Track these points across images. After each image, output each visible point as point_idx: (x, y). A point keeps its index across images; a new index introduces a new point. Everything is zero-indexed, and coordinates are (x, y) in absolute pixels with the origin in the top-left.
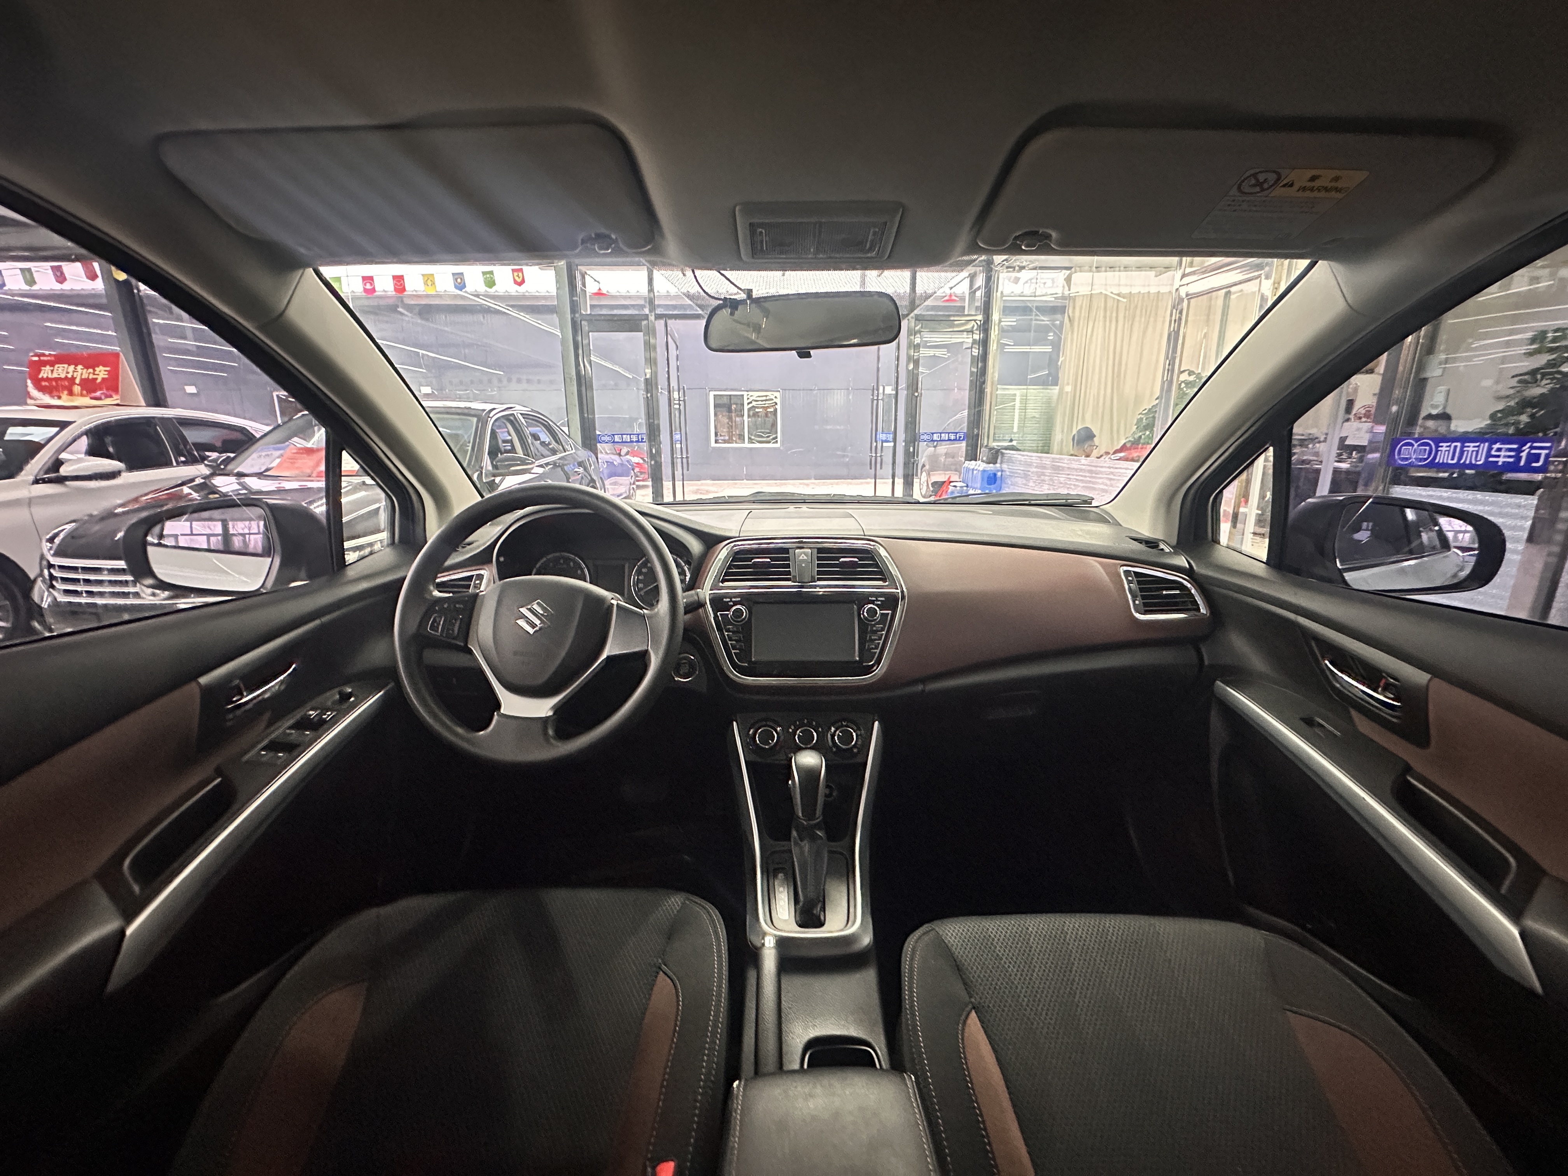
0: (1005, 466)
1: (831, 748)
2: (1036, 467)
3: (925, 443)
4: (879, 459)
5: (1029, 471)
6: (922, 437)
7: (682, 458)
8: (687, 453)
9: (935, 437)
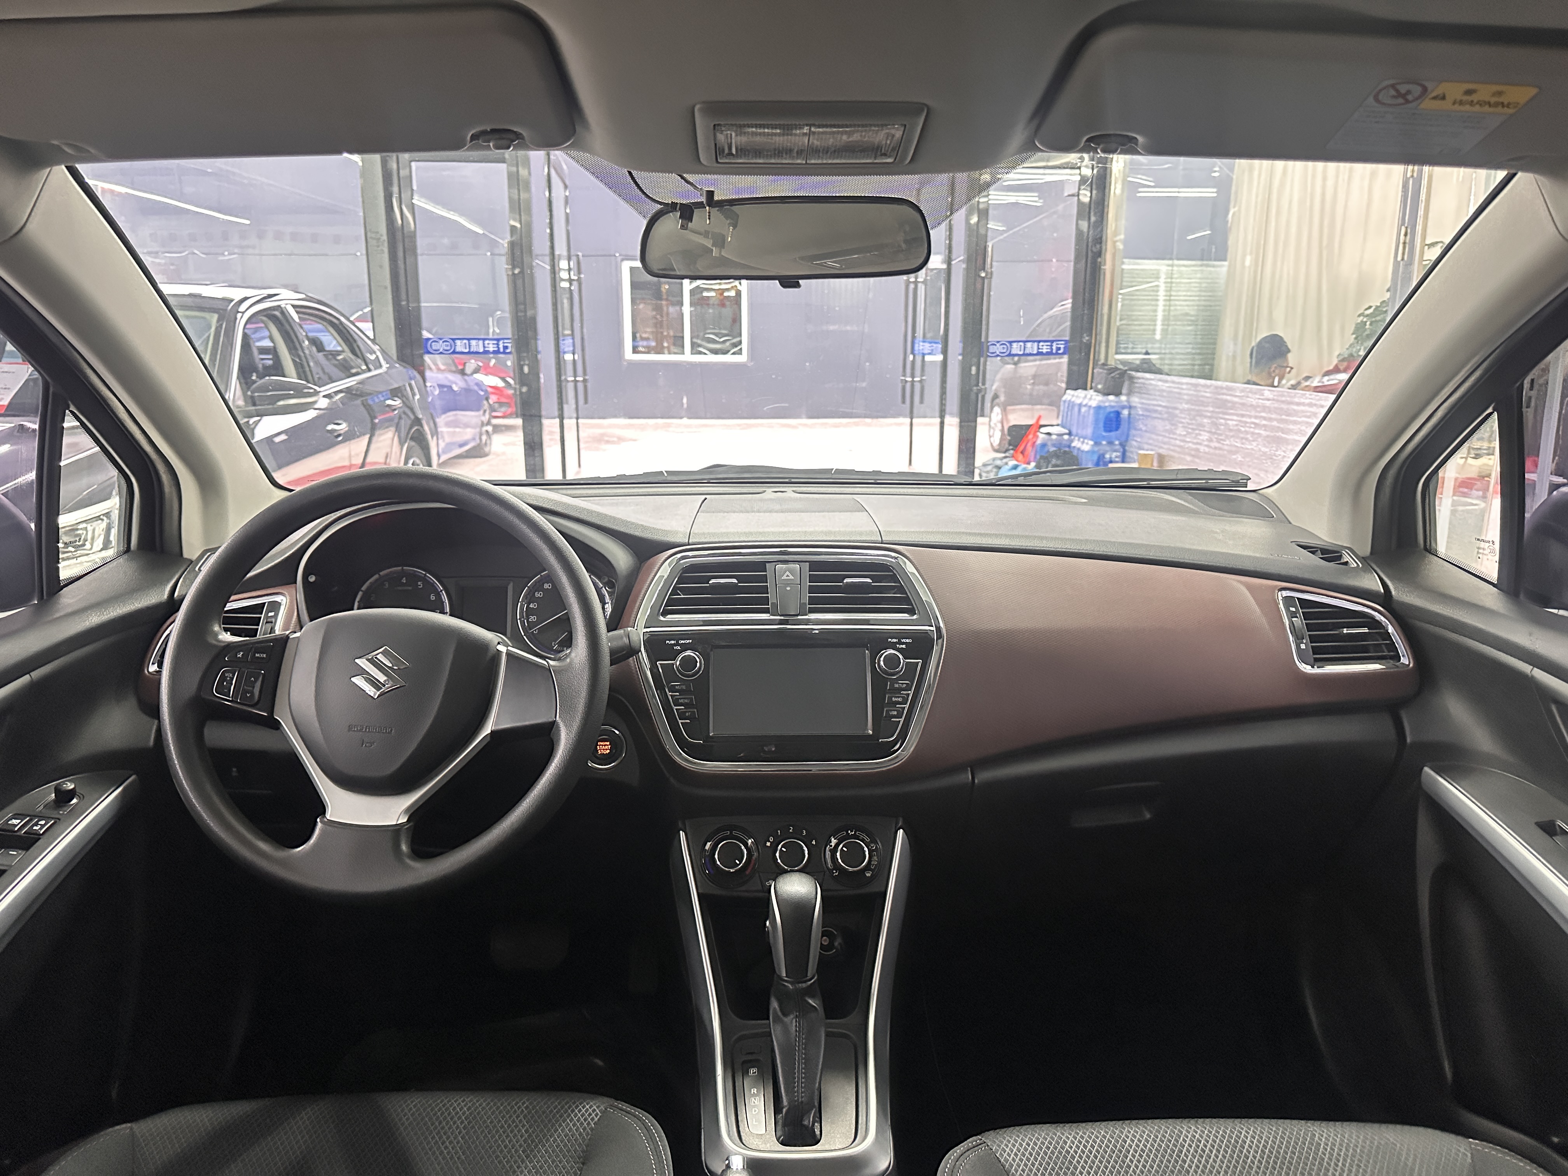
0: (1135, 400)
1: (831, 871)
2: (1188, 402)
3: (999, 358)
4: (917, 387)
5: (1176, 408)
6: (992, 349)
7: (576, 381)
8: (585, 373)
9: (1016, 349)
